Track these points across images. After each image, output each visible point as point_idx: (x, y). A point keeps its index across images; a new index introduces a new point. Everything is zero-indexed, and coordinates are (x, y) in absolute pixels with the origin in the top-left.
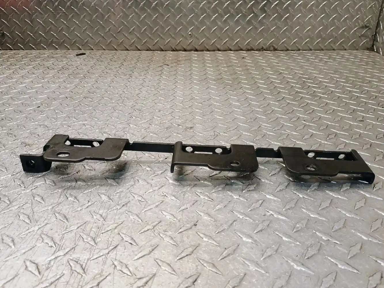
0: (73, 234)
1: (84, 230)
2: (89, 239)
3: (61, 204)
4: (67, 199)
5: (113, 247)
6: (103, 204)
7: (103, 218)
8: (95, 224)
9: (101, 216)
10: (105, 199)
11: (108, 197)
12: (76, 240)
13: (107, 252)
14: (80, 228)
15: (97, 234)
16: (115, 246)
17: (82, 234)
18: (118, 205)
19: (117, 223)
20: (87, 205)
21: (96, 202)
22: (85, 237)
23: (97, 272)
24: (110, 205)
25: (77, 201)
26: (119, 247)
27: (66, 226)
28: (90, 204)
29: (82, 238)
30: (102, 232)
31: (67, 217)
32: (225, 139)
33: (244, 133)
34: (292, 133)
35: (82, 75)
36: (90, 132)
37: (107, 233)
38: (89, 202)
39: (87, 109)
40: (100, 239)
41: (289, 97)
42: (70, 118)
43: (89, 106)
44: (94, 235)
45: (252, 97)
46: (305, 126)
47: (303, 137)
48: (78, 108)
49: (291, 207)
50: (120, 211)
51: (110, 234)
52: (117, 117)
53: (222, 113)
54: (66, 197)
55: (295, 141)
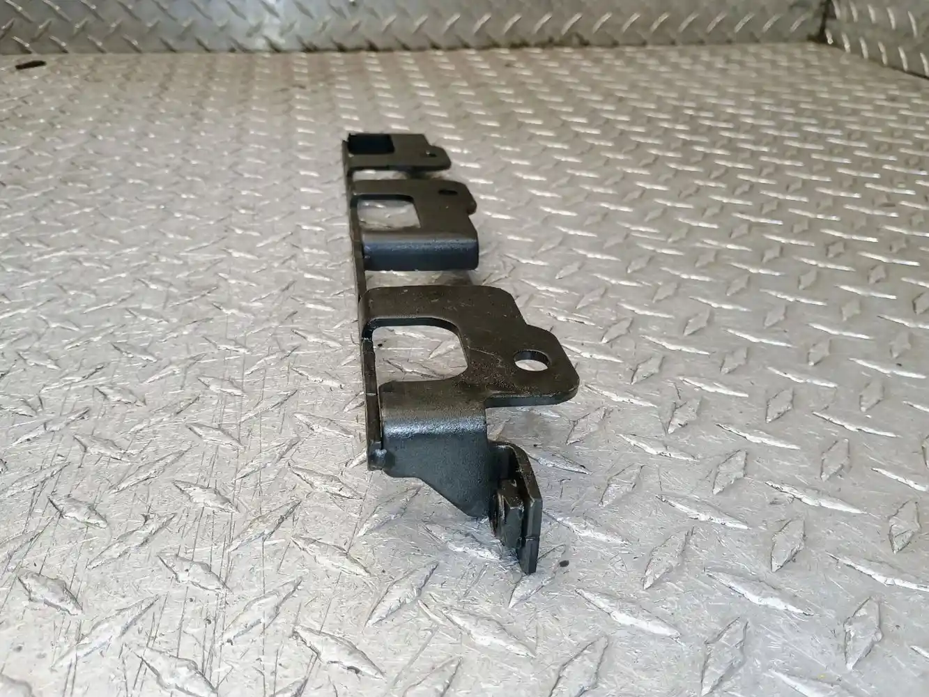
0: (112, 658)
1: (153, 635)
2: (184, 672)
3: (40, 540)
4: (61, 515)
6: (204, 521)
7: (219, 578)
8: (191, 607)
10: (211, 504)
11: (216, 492)
12: (130, 685)
14: (134, 628)
15: (208, 645)
17: (147, 654)
18: (261, 518)
19: (276, 592)
20: (145, 532)
21: (175, 520)
22: (160, 664)
24: (230, 524)
25: (101, 522)
27: (73, 627)
28: (153, 526)
29: (153, 669)
30: (226, 637)
31: (74, 589)
32: (543, 275)
33: (590, 255)
34: (723, 246)
35: (42, 121)
36: (102, 280)
37: (245, 636)
38: (146, 518)
39: (77, 212)
40: (225, 668)
41: (670, 154)
42: (23, 243)
43: (82, 205)
44: (198, 649)
45: (571, 159)
46: (751, 225)
47: (762, 256)
48: (45, 211)
49: (843, 466)
50: (275, 540)
51: (259, 639)
52: (184, 231)
53: (504, 205)
54: (54, 510)
55: (744, 267)
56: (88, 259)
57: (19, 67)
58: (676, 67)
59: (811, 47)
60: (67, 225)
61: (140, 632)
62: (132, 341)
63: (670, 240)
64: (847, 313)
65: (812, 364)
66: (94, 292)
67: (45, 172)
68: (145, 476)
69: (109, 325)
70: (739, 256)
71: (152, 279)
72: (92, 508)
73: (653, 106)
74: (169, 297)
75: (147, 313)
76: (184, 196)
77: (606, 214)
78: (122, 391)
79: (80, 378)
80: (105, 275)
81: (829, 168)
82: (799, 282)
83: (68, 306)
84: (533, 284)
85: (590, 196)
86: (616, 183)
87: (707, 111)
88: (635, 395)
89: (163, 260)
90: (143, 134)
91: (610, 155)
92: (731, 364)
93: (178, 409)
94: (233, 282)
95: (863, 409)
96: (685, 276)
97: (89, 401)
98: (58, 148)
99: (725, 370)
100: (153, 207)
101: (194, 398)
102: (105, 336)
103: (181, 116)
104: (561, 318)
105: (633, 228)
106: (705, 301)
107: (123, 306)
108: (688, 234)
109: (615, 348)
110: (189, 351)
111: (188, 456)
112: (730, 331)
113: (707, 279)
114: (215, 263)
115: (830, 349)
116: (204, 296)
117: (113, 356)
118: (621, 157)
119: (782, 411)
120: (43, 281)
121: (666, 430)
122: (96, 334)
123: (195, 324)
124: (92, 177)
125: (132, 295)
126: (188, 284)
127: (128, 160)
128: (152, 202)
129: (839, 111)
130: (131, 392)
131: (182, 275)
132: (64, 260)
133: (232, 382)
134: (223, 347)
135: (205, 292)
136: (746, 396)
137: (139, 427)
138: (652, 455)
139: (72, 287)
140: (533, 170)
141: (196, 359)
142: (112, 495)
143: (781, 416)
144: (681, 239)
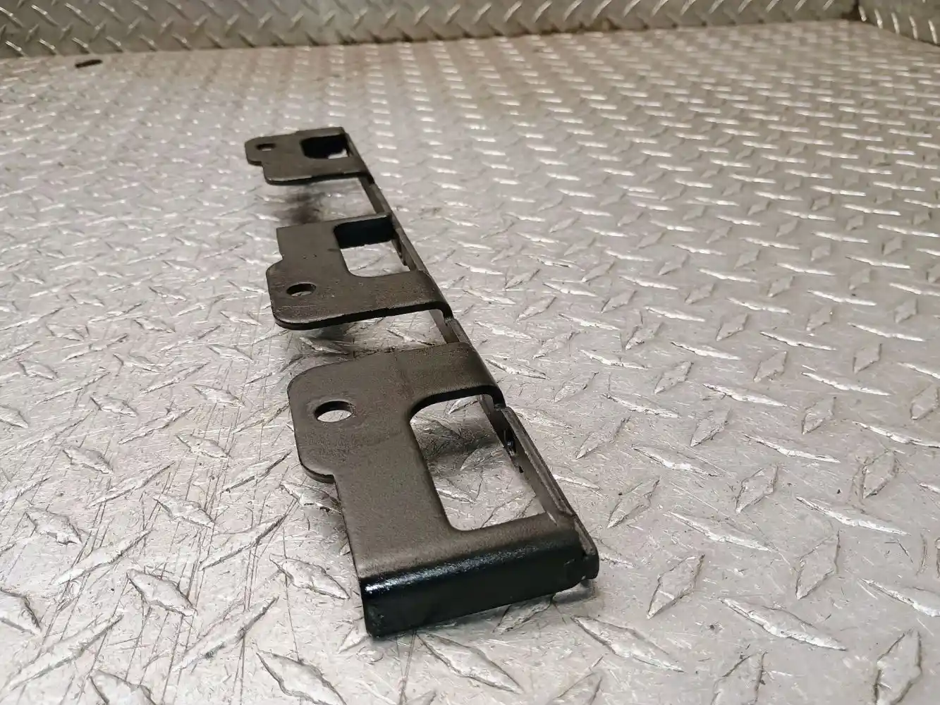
0: (133, 501)
1: (168, 486)
2: (189, 508)
3: (82, 425)
4: (100, 409)
5: (270, 524)
6: (216, 413)
7: (223, 450)
8: (200, 469)
9: (216, 444)
10: (221, 400)
11: (228, 392)
12: (147, 516)
13: (254, 540)
14: (153, 482)
15: (211, 493)
16: (277, 520)
17: (163, 498)
18: (263, 410)
19: (269, 459)
20: (166, 420)
21: (192, 411)
22: (172, 504)
23: (230, 599)
24: (238, 415)
25: (132, 412)
26: (288, 524)
27: (105, 482)
28: (173, 415)
29: (166, 508)
30: (225, 488)
31: (107, 457)
32: (538, 229)
33: (586, 213)
34: (713, 202)
35: (98, 112)
36: (144, 239)
37: (241, 487)
38: (169, 411)
39: (125, 187)
40: (222, 507)
41: (681, 126)
42: (77, 212)
43: (131, 180)
44: (203, 496)
45: (583, 132)
46: (744, 184)
47: (749, 209)
48: (97, 186)
49: (776, 372)
50: (272, 425)
51: (252, 490)
52: (218, 199)
53: (512, 173)
54: (94, 405)
55: (729, 219)
56: (132, 222)
57: (78, 66)
58: (703, 47)
59: (844, 24)
60: (116, 197)
61: (157, 484)
62: (167, 285)
63: (663, 199)
64: (815, 254)
65: (771, 295)
66: (136, 249)
67: (99, 154)
68: (170, 382)
69: (147, 273)
70: (726, 210)
71: (188, 238)
72: (125, 404)
73: (672, 83)
74: (200, 252)
75: (181, 264)
76: (221, 172)
77: (608, 178)
78: (156, 322)
79: (121, 313)
80: (147, 234)
81: (834, 134)
82: (778, 230)
83: (114, 260)
84: (528, 236)
85: (595, 163)
86: (623, 151)
87: (726, 85)
88: (602, 321)
89: (198, 223)
90: (187, 121)
91: (622, 128)
92: (696, 295)
93: (200, 334)
94: (258, 239)
95: (808, 329)
96: (670, 228)
97: (128, 330)
98: (111, 134)
99: (690, 301)
100: (193, 181)
101: (215, 326)
102: (143, 282)
103: (223, 104)
104: (548, 263)
105: (631, 190)
106: (684, 247)
107: (162, 258)
108: (682, 194)
109: (593, 285)
110: (214, 292)
111: (206, 369)
112: (702, 271)
113: (690, 229)
114: (242, 225)
115: (792, 284)
116: (231, 250)
117: (150, 297)
118: (631, 129)
119: (732, 331)
120: (94, 240)
121: (624, 347)
122: (136, 279)
123: (222, 273)
124: (140, 158)
125: (169, 251)
126: (219, 241)
127: (173, 143)
128: (191, 177)
129: (857, 82)
130: (163, 322)
131: (214, 235)
132: (111, 225)
133: (249, 315)
134: (244, 289)
135: (232, 247)
136: (702, 320)
137: (167, 348)
138: (606, 365)
139: (118, 244)
140: (546, 142)
141: (220, 298)
142: (142, 395)
143: (731, 335)
144: (676, 198)
